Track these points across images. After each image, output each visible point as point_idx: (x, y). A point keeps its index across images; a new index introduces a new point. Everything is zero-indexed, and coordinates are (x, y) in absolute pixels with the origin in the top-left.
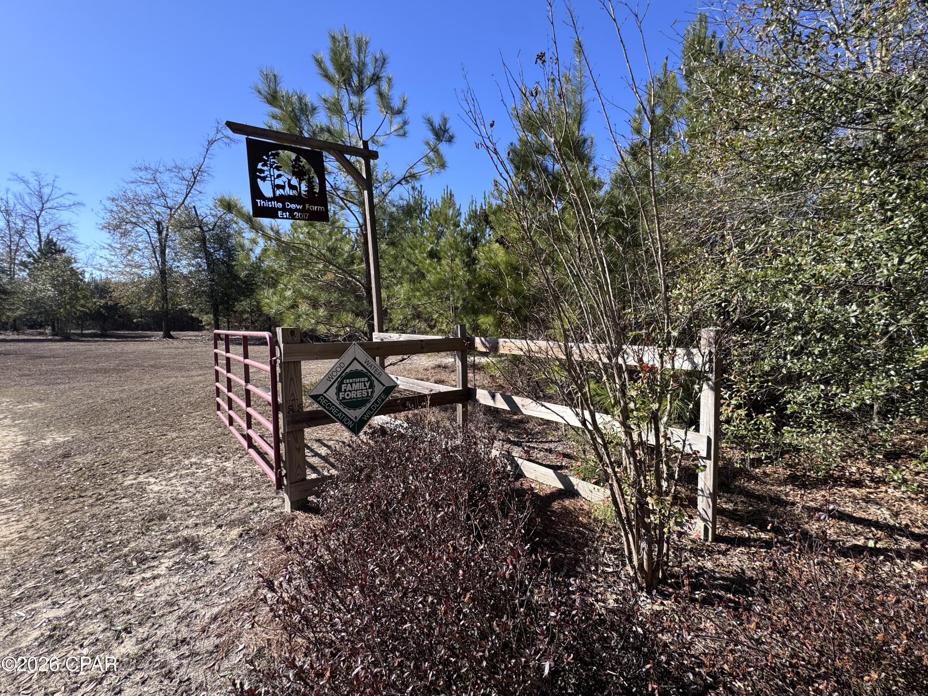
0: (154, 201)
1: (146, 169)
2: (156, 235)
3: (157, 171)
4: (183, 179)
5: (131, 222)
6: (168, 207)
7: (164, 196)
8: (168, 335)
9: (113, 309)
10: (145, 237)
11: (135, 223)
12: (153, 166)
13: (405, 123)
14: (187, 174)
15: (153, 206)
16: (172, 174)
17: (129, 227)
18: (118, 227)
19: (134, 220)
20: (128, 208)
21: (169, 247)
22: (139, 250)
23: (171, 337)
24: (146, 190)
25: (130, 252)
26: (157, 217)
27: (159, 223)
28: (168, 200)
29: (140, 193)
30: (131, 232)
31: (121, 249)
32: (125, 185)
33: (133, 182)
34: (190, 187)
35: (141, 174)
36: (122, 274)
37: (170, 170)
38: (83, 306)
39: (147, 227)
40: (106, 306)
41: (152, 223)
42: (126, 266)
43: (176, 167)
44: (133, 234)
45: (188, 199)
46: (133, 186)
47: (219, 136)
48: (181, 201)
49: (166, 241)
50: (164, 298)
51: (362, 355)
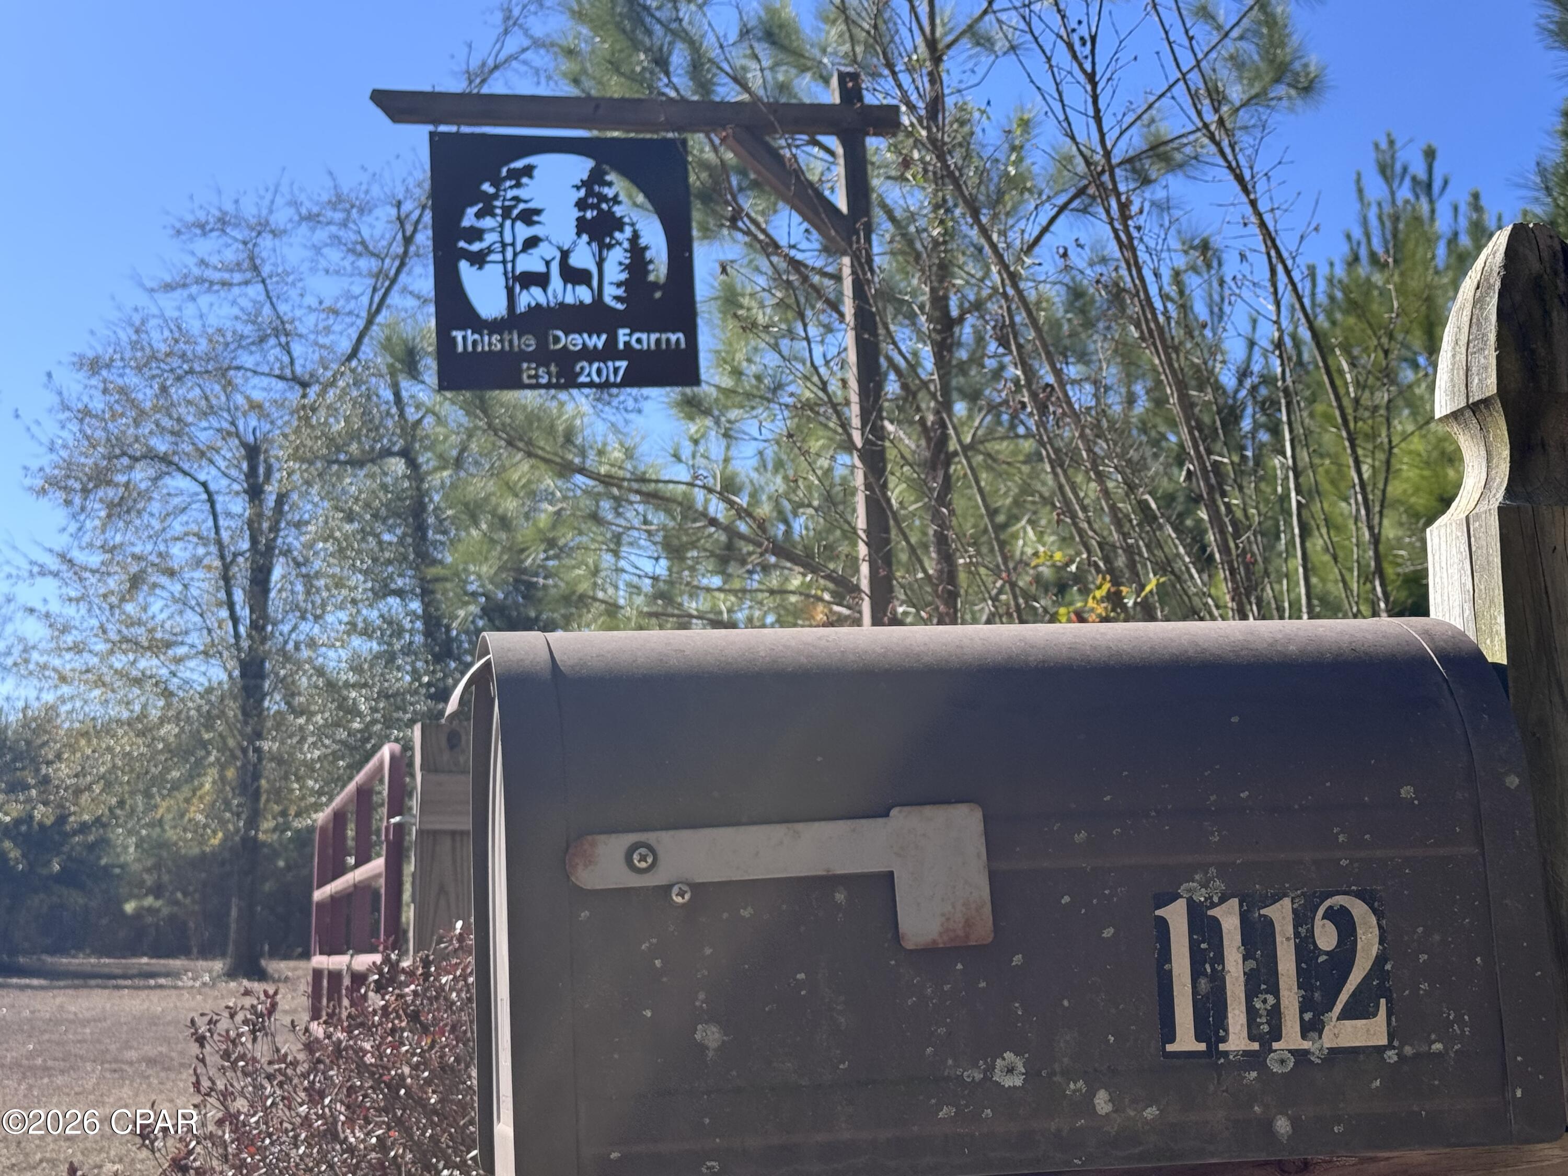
0: (248, 360)
1: (223, 222)
2: (239, 506)
3: (263, 227)
4: (362, 248)
5: (151, 456)
6: (295, 379)
7: (282, 330)
8: (243, 971)
10: (199, 515)
11: (165, 459)
12: (249, 210)
15: (238, 377)
16: (321, 235)
17: (141, 475)
18: (101, 478)
19: (161, 445)
20: (146, 395)
21: (287, 553)
22: (171, 573)
25: (136, 581)
26: (249, 425)
27: (252, 452)
28: (297, 349)
29: (194, 327)
30: (145, 495)
31: (102, 573)
32: (142, 300)
33: (168, 287)
35: (205, 247)
36: (100, 682)
37: (312, 219)
39: (207, 473)
41: (231, 451)
42: (115, 647)
43: (337, 201)
44: (155, 507)
46: (169, 303)
49: (275, 528)
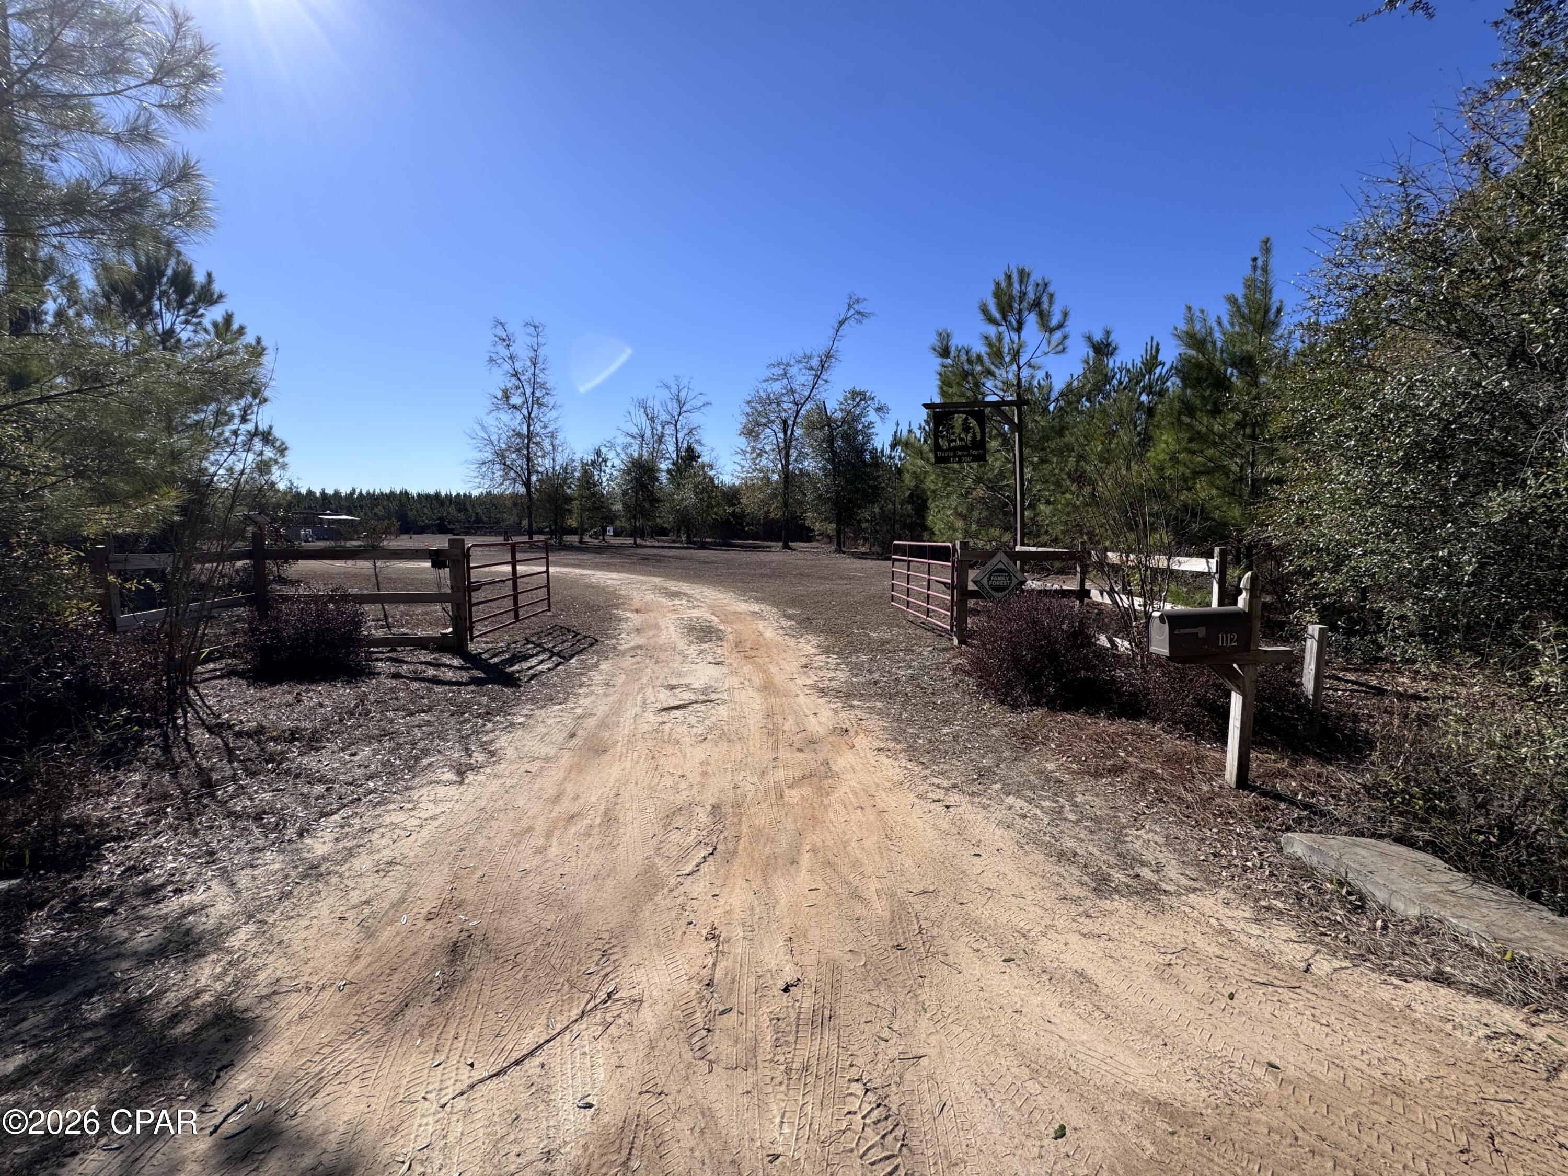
0: (784, 399)
1: (779, 364)
2: (781, 435)
3: (788, 365)
4: (811, 368)
5: (762, 424)
6: (795, 403)
7: (792, 391)
8: (786, 547)
9: (739, 517)
10: (772, 438)
11: (765, 425)
12: (785, 361)
13: (1065, 337)
14: (815, 362)
15: (781, 403)
16: (802, 366)
17: (760, 429)
18: (751, 430)
19: (764, 421)
20: (760, 409)
21: (793, 446)
22: (767, 453)
23: (789, 548)
24: (777, 387)
25: (758, 455)
26: (784, 415)
27: (785, 422)
28: (796, 395)
29: (771, 391)
30: (761, 434)
31: (751, 453)
32: (759, 385)
33: (765, 381)
34: (818, 377)
35: (774, 370)
37: (799, 362)
38: (716, 514)
39: (774, 427)
40: (733, 514)
41: (780, 422)
42: (754, 470)
43: (805, 356)
44: (763, 437)
45: (815, 391)
46: (764, 385)
47: (852, 312)
48: (807, 394)
49: (790, 441)
50: (786, 504)
51: (1005, 559)
